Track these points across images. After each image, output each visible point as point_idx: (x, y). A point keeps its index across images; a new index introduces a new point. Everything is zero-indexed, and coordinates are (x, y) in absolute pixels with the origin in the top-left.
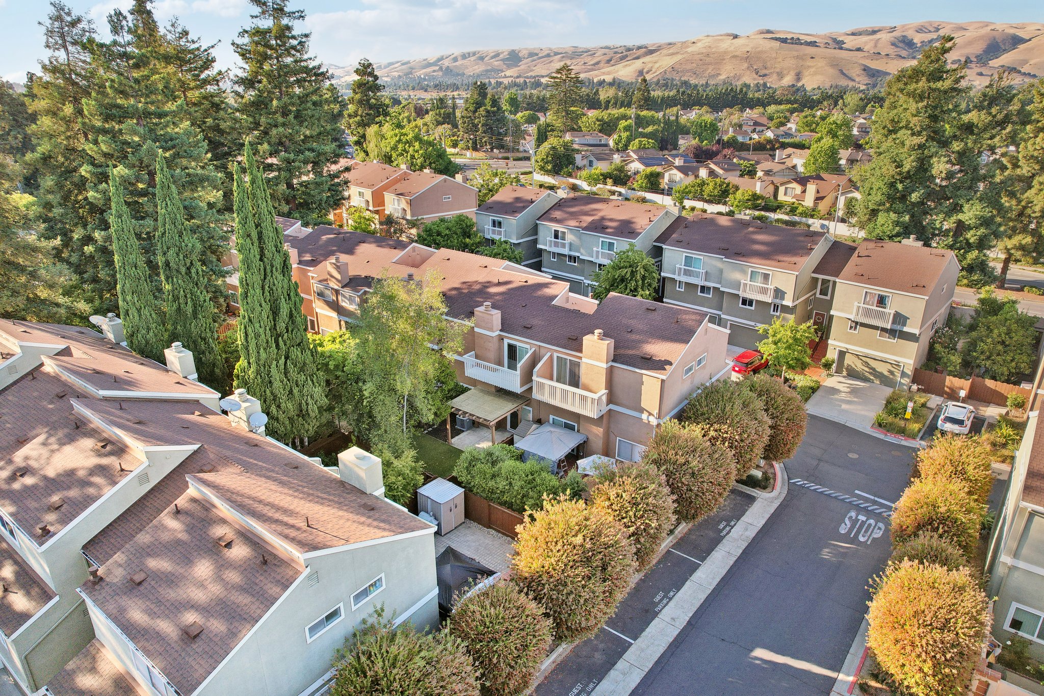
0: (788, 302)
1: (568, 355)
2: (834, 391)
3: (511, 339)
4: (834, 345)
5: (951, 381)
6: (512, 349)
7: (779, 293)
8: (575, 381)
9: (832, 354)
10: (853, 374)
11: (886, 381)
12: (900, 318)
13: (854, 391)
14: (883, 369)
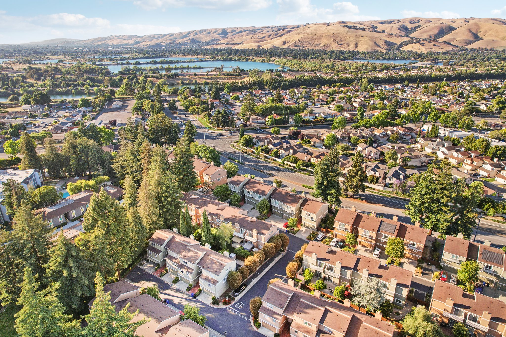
0: (294, 213)
1: (251, 232)
2: (302, 231)
3: (241, 228)
4: (303, 221)
5: (322, 229)
6: (241, 230)
7: (292, 211)
8: (252, 236)
9: (303, 223)
10: (307, 227)
11: (312, 229)
12: (312, 218)
13: (306, 231)
14: (311, 226)
